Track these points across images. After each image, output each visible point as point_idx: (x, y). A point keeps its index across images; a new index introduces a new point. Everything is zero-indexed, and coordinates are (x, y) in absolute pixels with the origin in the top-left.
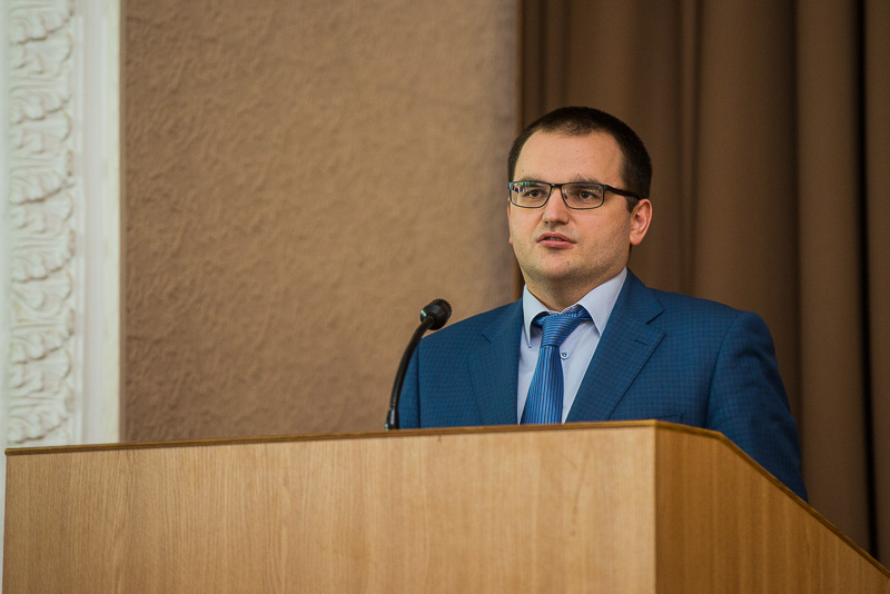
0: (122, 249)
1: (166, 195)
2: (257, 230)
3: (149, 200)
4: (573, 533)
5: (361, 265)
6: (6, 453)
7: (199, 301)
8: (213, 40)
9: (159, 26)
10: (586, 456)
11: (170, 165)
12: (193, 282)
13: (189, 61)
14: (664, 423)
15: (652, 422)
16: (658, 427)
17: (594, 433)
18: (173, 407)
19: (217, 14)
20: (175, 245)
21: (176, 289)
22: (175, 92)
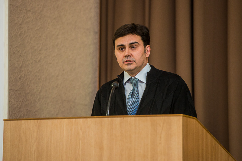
0: (8, 66)
1: (19, 52)
2: (39, 61)
3: (15, 53)
4: (160, 143)
5: (63, 71)
6: (4, 120)
7: (26, 80)
8: (30, 11)
9: (17, 7)
10: (164, 123)
11: (20, 44)
12: (25, 75)
13: (24, 16)
14: (185, 115)
15: (182, 115)
16: (183, 116)
17: (166, 117)
18: (20, 108)
19: (31, 4)
20: (21, 65)
21: (21, 77)
22: (21, 24)
